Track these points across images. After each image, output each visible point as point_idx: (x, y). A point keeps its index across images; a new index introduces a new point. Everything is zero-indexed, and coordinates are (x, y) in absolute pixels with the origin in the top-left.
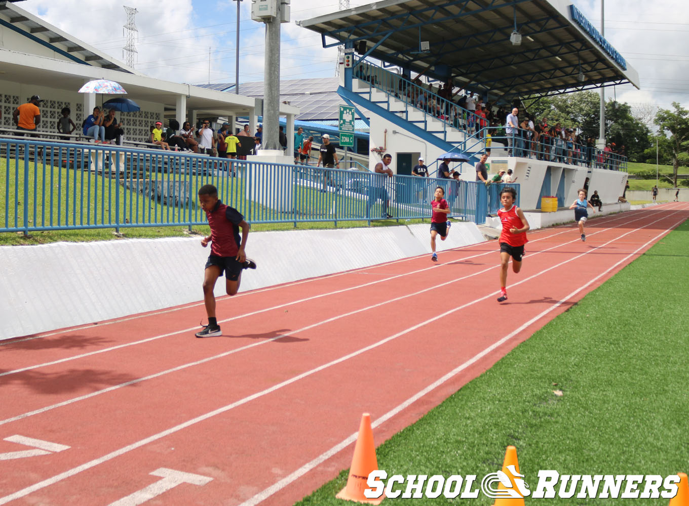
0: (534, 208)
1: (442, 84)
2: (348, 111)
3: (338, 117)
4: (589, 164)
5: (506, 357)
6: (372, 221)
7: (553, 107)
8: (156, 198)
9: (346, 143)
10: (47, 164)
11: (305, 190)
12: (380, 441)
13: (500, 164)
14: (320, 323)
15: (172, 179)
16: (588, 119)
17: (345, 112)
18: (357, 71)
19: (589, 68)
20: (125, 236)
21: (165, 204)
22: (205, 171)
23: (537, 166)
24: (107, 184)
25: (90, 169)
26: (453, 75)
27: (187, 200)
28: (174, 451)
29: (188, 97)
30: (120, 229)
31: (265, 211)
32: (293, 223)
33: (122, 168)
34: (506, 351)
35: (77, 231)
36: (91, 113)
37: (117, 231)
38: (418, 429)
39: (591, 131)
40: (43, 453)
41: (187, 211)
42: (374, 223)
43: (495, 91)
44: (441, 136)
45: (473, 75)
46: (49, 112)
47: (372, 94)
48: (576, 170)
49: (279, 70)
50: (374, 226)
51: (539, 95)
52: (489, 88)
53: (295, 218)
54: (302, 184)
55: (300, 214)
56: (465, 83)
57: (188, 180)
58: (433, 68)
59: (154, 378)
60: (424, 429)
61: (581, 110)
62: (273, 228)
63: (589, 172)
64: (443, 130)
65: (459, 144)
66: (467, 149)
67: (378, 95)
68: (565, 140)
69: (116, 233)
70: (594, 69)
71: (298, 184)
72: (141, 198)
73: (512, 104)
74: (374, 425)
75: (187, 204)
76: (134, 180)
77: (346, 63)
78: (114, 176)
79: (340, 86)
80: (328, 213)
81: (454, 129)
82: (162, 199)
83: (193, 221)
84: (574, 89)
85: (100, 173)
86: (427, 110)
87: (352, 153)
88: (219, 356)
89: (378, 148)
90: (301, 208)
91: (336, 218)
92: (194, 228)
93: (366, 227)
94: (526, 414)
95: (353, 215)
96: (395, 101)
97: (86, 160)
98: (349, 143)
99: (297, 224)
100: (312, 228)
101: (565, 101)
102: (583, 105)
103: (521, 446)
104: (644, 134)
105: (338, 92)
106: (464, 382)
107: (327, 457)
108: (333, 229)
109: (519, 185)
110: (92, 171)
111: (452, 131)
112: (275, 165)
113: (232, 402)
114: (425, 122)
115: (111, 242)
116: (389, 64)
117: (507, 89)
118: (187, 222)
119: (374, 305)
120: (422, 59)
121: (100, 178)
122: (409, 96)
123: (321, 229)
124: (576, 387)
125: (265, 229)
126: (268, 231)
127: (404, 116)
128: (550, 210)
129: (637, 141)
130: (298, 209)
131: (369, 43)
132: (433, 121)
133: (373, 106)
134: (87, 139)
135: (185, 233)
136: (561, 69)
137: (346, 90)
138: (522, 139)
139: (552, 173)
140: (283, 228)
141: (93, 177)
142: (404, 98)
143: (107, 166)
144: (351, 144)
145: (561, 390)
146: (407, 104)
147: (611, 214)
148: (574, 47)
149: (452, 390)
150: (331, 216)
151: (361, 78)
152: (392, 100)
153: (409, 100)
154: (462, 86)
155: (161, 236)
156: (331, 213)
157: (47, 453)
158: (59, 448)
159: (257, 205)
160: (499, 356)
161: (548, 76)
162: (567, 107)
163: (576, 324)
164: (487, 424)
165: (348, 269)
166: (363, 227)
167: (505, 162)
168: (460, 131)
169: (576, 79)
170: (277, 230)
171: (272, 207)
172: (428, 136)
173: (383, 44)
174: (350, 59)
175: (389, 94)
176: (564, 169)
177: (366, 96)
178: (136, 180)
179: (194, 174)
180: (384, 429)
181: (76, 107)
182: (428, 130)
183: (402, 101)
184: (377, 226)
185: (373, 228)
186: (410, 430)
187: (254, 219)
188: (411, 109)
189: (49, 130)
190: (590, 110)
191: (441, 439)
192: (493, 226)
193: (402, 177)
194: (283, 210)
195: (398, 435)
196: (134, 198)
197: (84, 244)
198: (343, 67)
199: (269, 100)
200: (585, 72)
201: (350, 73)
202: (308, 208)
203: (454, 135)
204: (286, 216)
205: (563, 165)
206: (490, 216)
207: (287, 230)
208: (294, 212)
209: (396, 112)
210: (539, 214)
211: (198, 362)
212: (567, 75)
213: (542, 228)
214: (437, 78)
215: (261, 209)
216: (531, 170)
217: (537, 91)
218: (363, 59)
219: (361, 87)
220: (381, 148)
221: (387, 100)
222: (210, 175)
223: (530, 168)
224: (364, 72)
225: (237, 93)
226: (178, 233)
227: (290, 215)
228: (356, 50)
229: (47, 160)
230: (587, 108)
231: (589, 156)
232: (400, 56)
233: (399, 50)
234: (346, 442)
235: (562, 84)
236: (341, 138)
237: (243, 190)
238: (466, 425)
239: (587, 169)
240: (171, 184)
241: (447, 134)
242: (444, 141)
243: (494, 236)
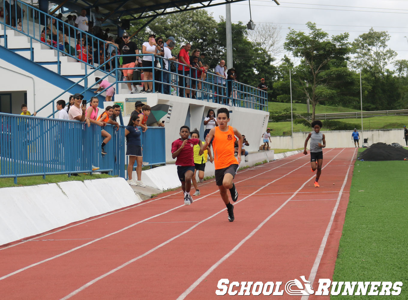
23: (178, 105)
44: (54, 68)
64: (56, 60)
65: (81, 79)
104: (265, 64)
114: (32, 50)
127: (2, 42)
129: (256, 72)
132: (42, 48)
139: (193, 112)
146: (5, 25)
147: (257, 165)
162: (166, 29)
167: (144, 100)
172: (36, 68)
182: (35, 61)
188: (11, 33)
203: (71, 67)
205: (205, 103)
216: (172, 109)
217: (152, 9)
223: (171, 106)
241: (61, 65)
242: (58, 75)
243: (149, 194)
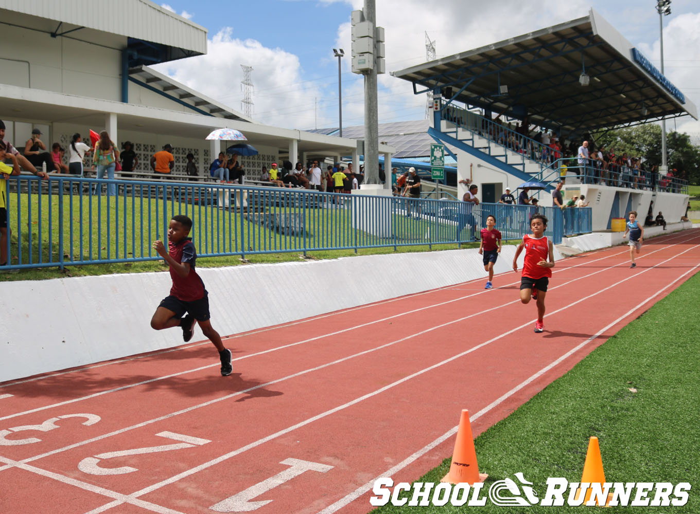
0: (605, 228)
1: (520, 122)
2: (438, 148)
3: (430, 154)
4: (653, 188)
5: (585, 360)
6: (462, 244)
7: (619, 139)
8: (275, 229)
9: (437, 177)
10: (182, 202)
11: (403, 218)
12: (478, 433)
13: (574, 191)
14: (420, 333)
15: (288, 212)
16: (651, 149)
17: (436, 149)
18: (444, 113)
19: (651, 104)
20: (250, 262)
21: (283, 233)
22: (316, 204)
23: (607, 192)
24: (233, 218)
25: (218, 205)
26: (529, 114)
27: (301, 229)
28: (299, 444)
29: (299, 141)
30: (245, 256)
31: (368, 237)
32: (394, 247)
33: (245, 204)
34: (585, 354)
35: (209, 259)
36: (217, 157)
37: (243, 258)
38: (510, 423)
39: (654, 158)
40: (189, 446)
41: (302, 239)
42: (464, 246)
43: (567, 127)
44: (520, 168)
45: (547, 113)
46: (181, 158)
47: (458, 133)
48: (642, 194)
49: (377, 115)
50: (464, 248)
51: (606, 129)
52: (561, 124)
53: (395, 243)
54: (400, 213)
55: (399, 239)
56: (540, 120)
57: (302, 212)
58: (511, 109)
59: (280, 382)
60: (515, 423)
61: (645, 140)
62: (376, 252)
63: (654, 195)
64: (521, 162)
65: (536, 175)
66: (543, 178)
67: (463, 134)
68: (631, 168)
69: (242, 260)
70: (655, 104)
71: (397, 213)
72: (262, 229)
73: (582, 137)
74: (472, 420)
75: (302, 233)
76: (256, 214)
77: (435, 107)
78: (238, 211)
79: (430, 128)
80: (423, 238)
81: (532, 161)
82: (280, 230)
83: (307, 248)
84: (638, 122)
85: (227, 208)
86: (507, 145)
87: (443, 185)
88: (334, 363)
89: (465, 180)
90: (400, 234)
91: (430, 242)
92: (308, 253)
93: (457, 249)
94: (605, 409)
95: (446, 239)
96: (479, 139)
97: (214, 198)
98: (440, 177)
99: (397, 248)
100: (410, 251)
101: (630, 133)
102: (646, 137)
103: (601, 437)
105: (428, 132)
106: (549, 382)
107: (431, 448)
108: (428, 251)
109: (591, 209)
110: (221, 207)
111: (530, 163)
112: (376, 197)
113: (347, 402)
114: (506, 156)
115: (238, 267)
116: (472, 106)
117: (579, 124)
118: (303, 249)
119: (467, 316)
120: (500, 101)
121: (227, 213)
122: (490, 134)
123: (418, 251)
124: (649, 385)
125: (369, 253)
126: (372, 254)
127: (487, 151)
128: (620, 230)
129: (696, 166)
130: (397, 235)
131: (454, 89)
132: (513, 155)
133: (460, 144)
134: (214, 179)
135: (301, 258)
136: (625, 105)
137: (435, 131)
138: (592, 168)
139: (620, 197)
140: (385, 252)
141: (221, 212)
142: (487, 135)
143: (232, 202)
144: (442, 177)
145: (635, 387)
146: (489, 141)
147: (674, 232)
148: (636, 85)
149: (538, 389)
150: (426, 241)
151: (448, 119)
152: (476, 137)
153: (491, 137)
154: (537, 123)
155: (280, 261)
156: (426, 238)
157: (192, 446)
158: (201, 442)
159: (362, 232)
160: (579, 359)
161: (613, 111)
162: (632, 138)
163: (647, 329)
164: (570, 418)
165: (442, 286)
166: (454, 249)
167: (578, 189)
168: (537, 163)
169: (639, 113)
170: (380, 254)
171: (375, 234)
172: (508, 168)
173: (467, 89)
174: (438, 104)
175: (473, 133)
176: (631, 194)
177: (453, 135)
178: (257, 214)
179: (307, 207)
180: (480, 423)
181: (203, 153)
182: (508, 163)
183: (485, 138)
184: (466, 248)
185: (463, 250)
186: (503, 423)
187: (360, 245)
188: (493, 145)
189: (181, 173)
190: (653, 140)
191: (530, 431)
192: (568, 245)
193: (487, 205)
194: (384, 236)
195: (492, 428)
196: (257, 230)
197: (215, 269)
198: (432, 110)
199: (369, 141)
200: (648, 107)
201: (438, 115)
202: (406, 234)
203: (532, 167)
204: (387, 242)
205: (630, 190)
206: (565, 237)
207: (389, 253)
208: (394, 237)
209: (480, 148)
210: (610, 234)
211: (317, 368)
212: (631, 110)
213: (613, 246)
214: (514, 117)
215: (365, 236)
216: (601, 195)
217: (605, 126)
218: (449, 102)
219: (448, 127)
220: (468, 180)
221: (471, 138)
222: (320, 208)
223: (600, 193)
224: (451, 114)
225: (341, 136)
226: (294, 258)
227: (390, 240)
228: (443, 95)
229: (182, 199)
230: (650, 139)
231: (654, 182)
232: (482, 99)
233: (481, 94)
234: (448, 435)
235: (626, 118)
236: (433, 173)
237: (350, 220)
238: (552, 419)
239: (651, 193)
240: (287, 216)
241: (525, 166)
242: (523, 172)
243: (570, 254)
